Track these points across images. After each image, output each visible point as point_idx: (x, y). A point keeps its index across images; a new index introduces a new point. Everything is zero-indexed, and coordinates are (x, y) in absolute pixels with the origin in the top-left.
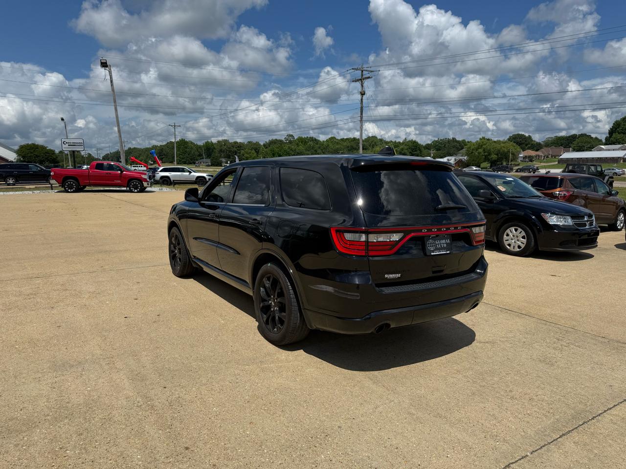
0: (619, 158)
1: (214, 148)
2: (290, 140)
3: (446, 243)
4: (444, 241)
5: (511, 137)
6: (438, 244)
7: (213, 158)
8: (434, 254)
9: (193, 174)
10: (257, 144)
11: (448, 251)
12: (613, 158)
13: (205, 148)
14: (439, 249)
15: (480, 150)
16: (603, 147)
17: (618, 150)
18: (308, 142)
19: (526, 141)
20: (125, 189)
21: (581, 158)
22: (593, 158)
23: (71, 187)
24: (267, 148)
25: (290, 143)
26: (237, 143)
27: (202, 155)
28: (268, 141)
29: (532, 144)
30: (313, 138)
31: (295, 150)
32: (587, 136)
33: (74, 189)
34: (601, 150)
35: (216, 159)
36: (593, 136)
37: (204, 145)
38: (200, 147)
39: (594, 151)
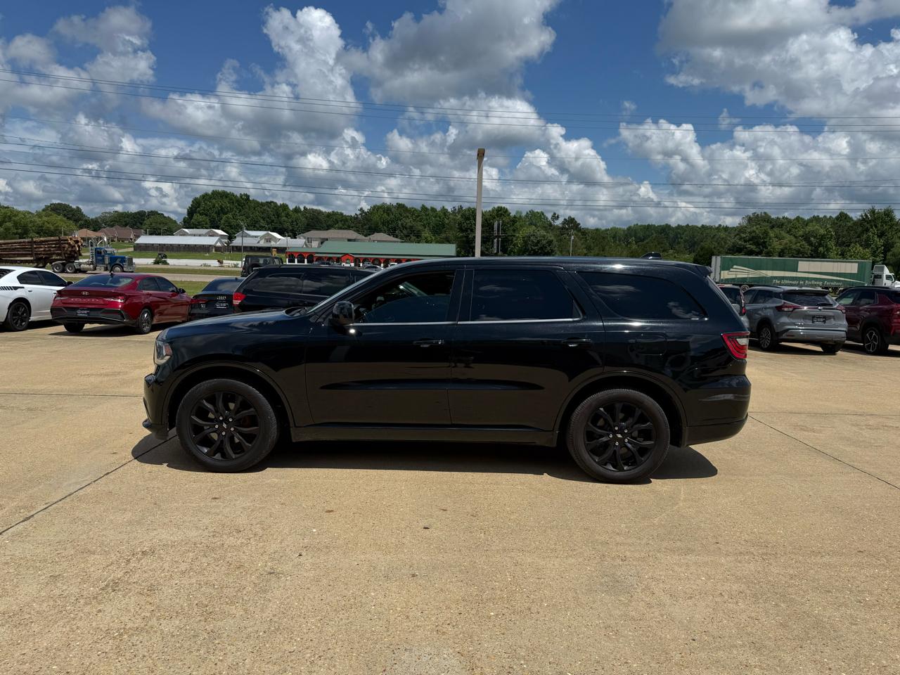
0: (210, 246)
5: (49, 206)
12: (203, 245)
15: (9, 224)
16: (186, 230)
17: (205, 235)
19: (73, 215)
21: (164, 245)
22: (179, 245)
29: (86, 221)
32: (159, 214)
34: (185, 234)
36: (166, 215)
39: (177, 235)
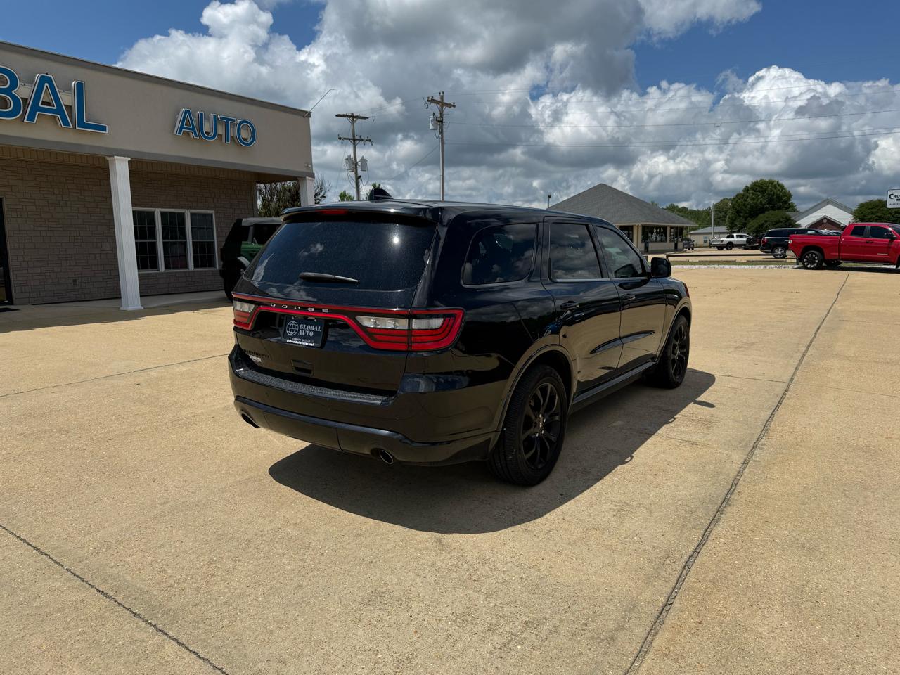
3: (314, 332)
4: (312, 328)
6: (302, 330)
8: (292, 341)
11: (312, 343)
14: (302, 337)
20: (893, 267)
23: (811, 261)
33: (815, 264)
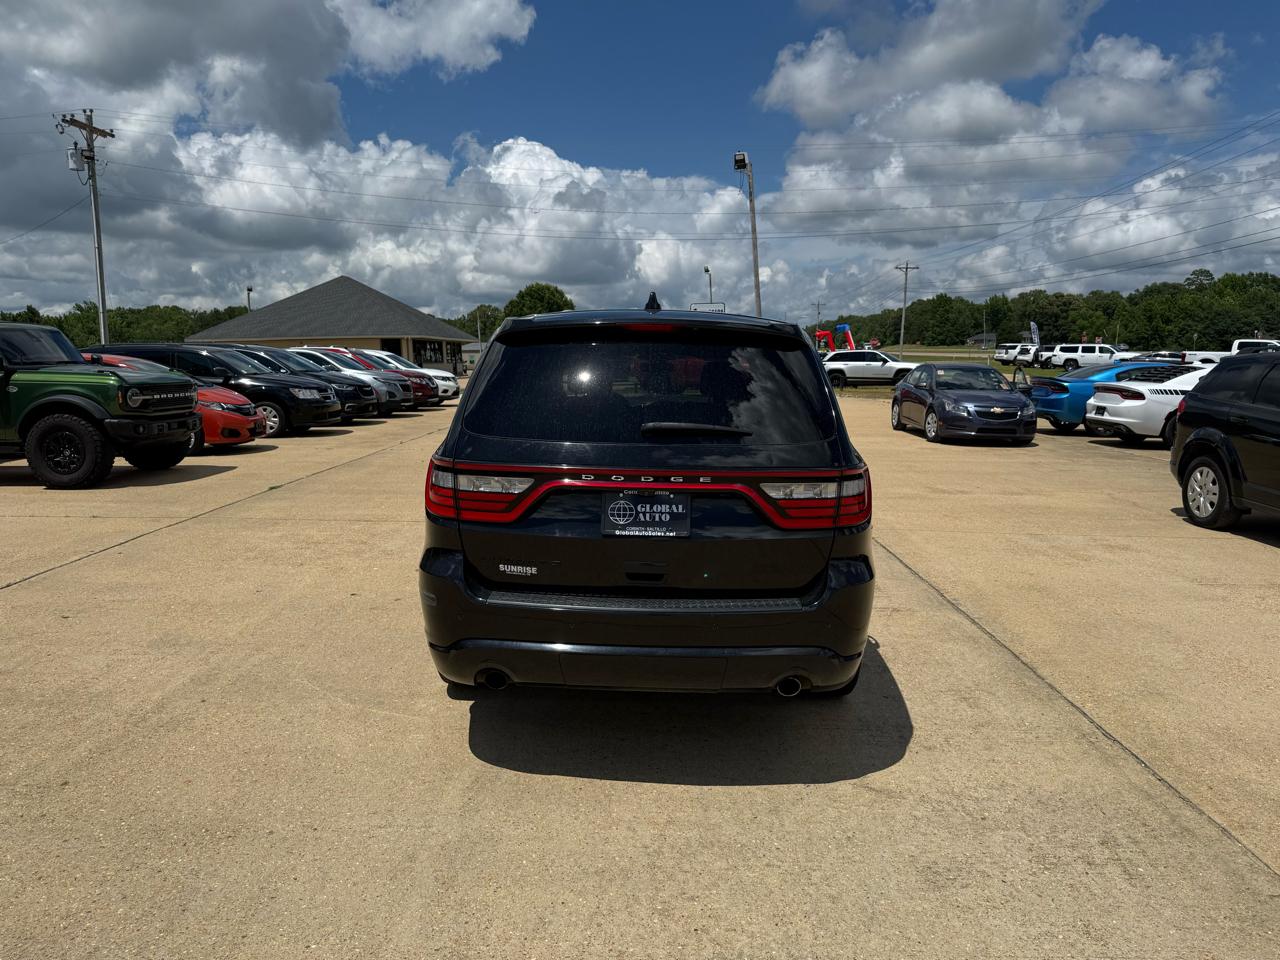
1: (1010, 310)
2: (1201, 284)
3: (671, 514)
4: (665, 508)
6: (644, 513)
7: (1004, 330)
9: (891, 364)
10: (1115, 295)
13: (989, 310)
14: (640, 525)
18: (1252, 286)
24: (1136, 304)
25: (1201, 291)
26: (1062, 296)
27: (982, 326)
28: (1141, 288)
30: (1267, 275)
31: (1210, 307)
35: (1009, 333)
37: (987, 306)
38: (979, 309)
